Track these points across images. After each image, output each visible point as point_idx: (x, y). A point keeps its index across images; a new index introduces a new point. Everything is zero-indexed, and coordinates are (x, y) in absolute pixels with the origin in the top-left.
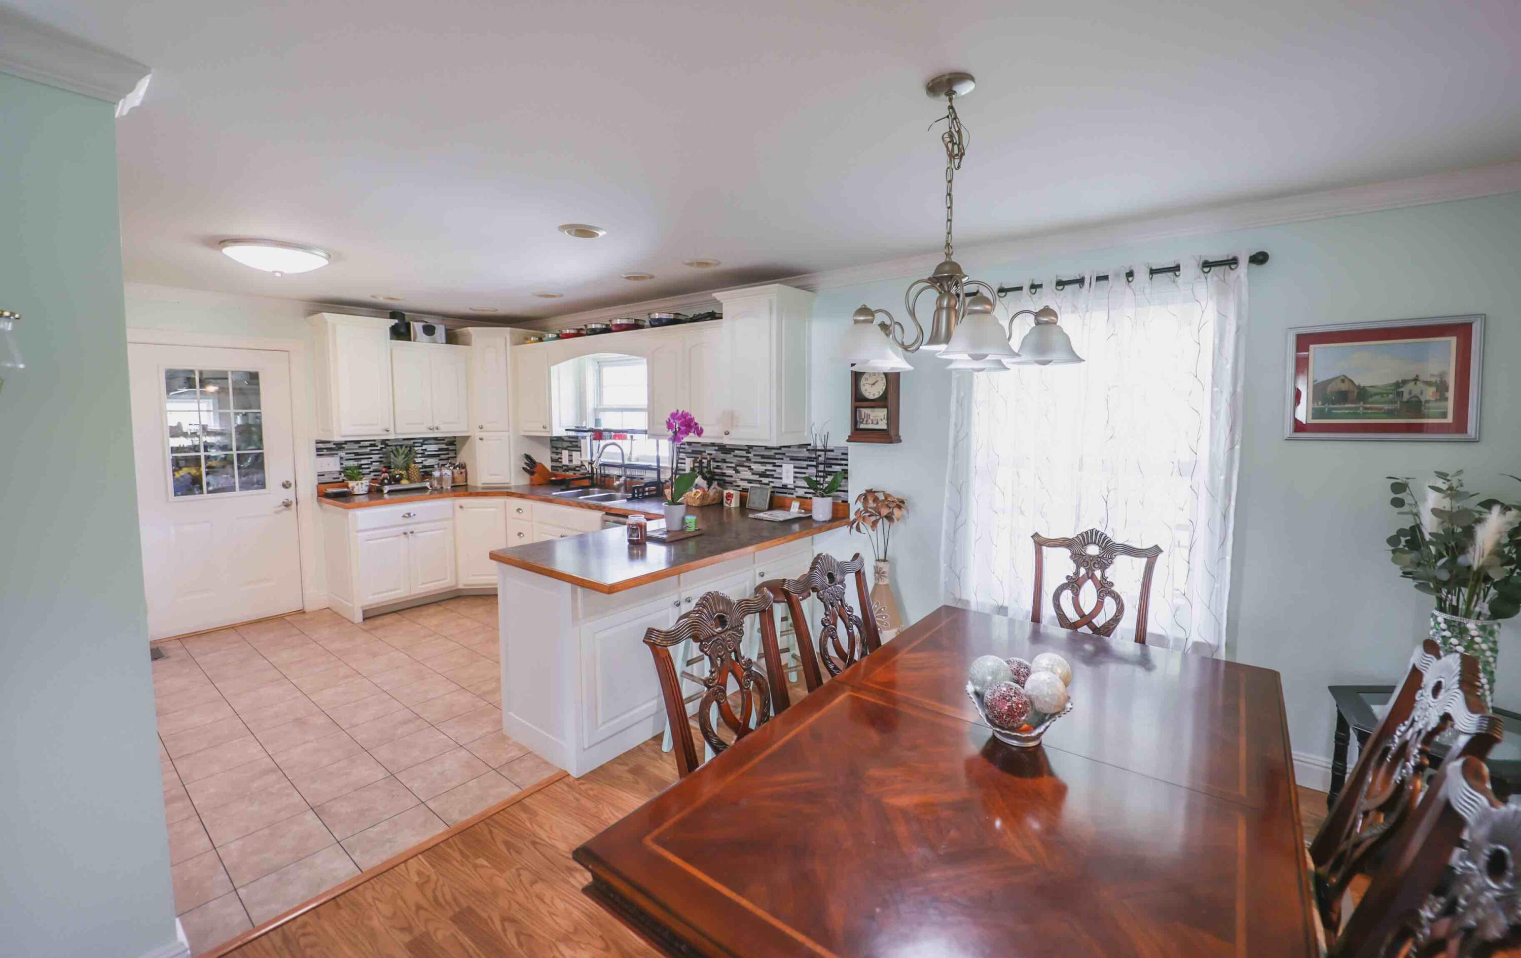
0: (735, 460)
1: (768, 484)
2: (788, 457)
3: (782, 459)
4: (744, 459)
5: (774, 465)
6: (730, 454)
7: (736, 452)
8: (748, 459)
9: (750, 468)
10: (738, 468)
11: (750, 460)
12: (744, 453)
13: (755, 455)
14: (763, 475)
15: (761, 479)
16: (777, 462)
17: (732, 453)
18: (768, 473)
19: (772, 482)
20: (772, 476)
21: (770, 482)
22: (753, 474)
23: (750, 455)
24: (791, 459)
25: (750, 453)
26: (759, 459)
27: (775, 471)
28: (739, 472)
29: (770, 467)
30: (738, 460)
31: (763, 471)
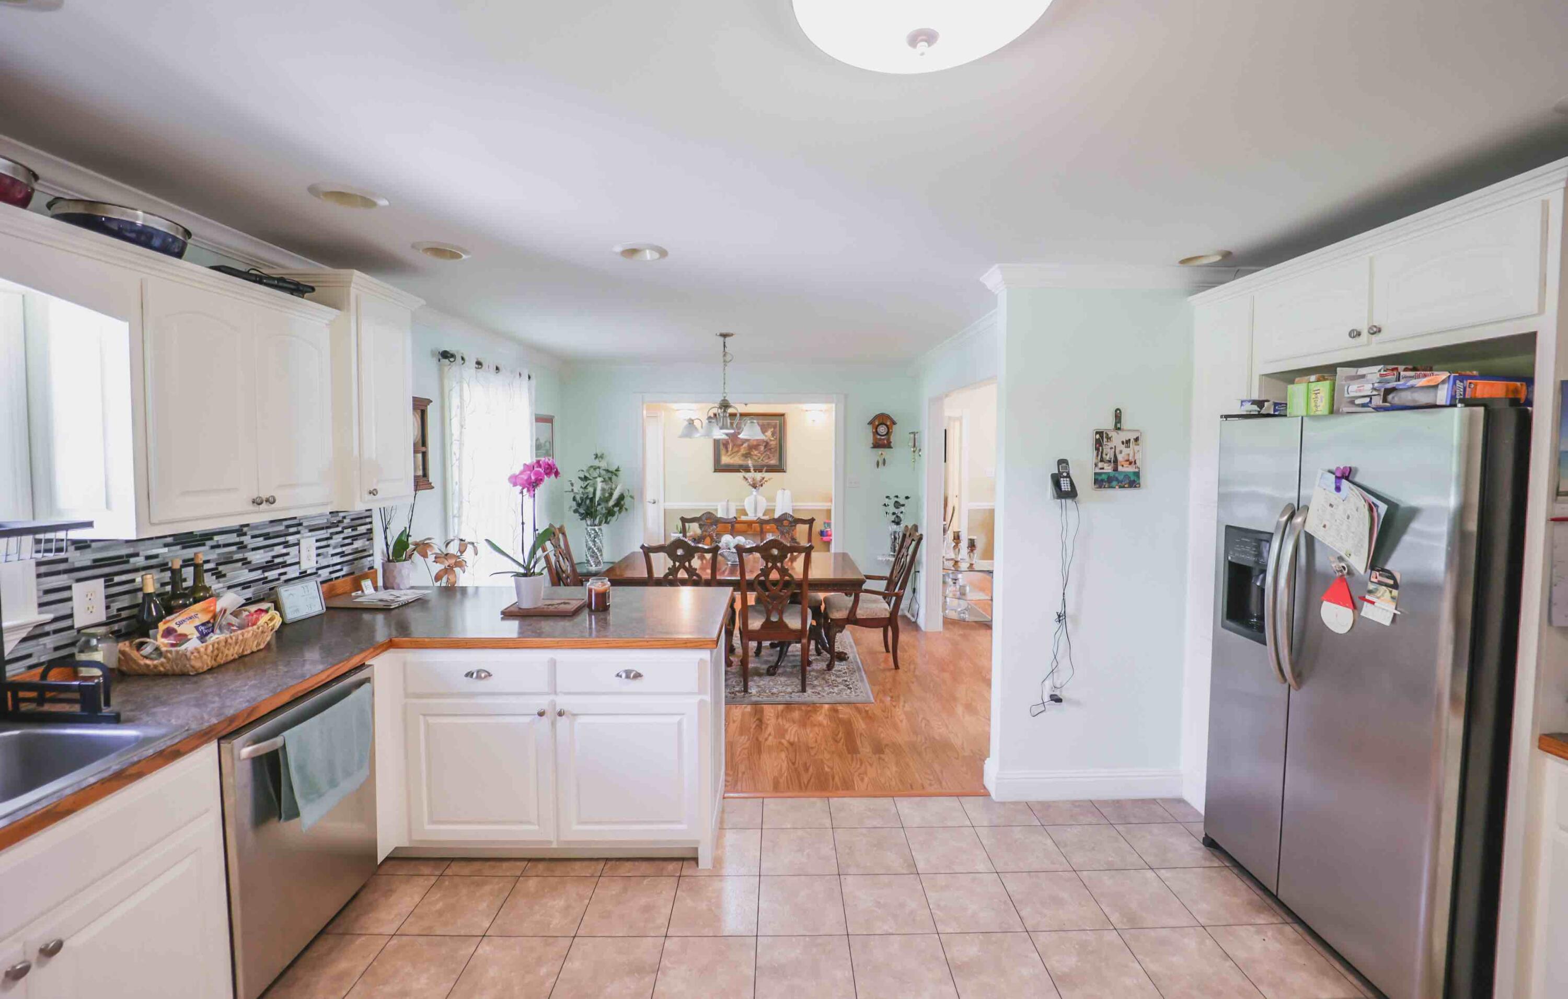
0: (214, 555)
1: (278, 579)
2: (306, 527)
3: (298, 532)
4: (234, 548)
5: (286, 545)
6: (204, 545)
7: (216, 538)
8: (242, 546)
9: (245, 562)
10: (221, 568)
11: (245, 547)
12: (233, 538)
13: (253, 537)
14: (269, 566)
15: (266, 574)
16: (292, 539)
17: (209, 543)
18: (277, 560)
19: (285, 573)
20: (284, 565)
21: (281, 574)
22: (251, 571)
23: (246, 539)
24: (311, 531)
25: (245, 534)
26: (260, 542)
27: (287, 554)
28: (224, 576)
29: (280, 550)
30: (219, 554)
31: (269, 559)
